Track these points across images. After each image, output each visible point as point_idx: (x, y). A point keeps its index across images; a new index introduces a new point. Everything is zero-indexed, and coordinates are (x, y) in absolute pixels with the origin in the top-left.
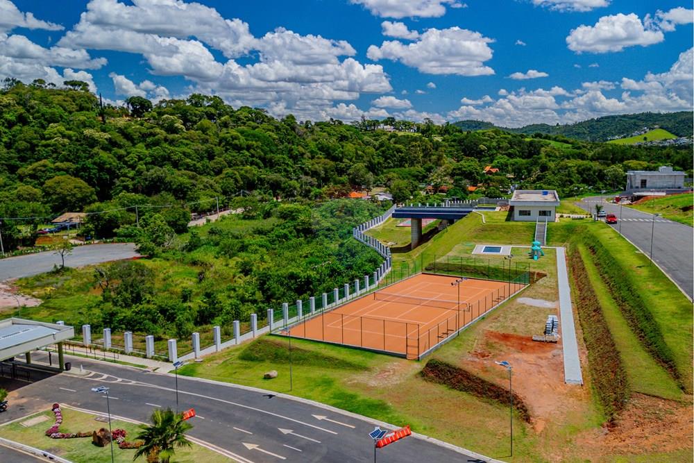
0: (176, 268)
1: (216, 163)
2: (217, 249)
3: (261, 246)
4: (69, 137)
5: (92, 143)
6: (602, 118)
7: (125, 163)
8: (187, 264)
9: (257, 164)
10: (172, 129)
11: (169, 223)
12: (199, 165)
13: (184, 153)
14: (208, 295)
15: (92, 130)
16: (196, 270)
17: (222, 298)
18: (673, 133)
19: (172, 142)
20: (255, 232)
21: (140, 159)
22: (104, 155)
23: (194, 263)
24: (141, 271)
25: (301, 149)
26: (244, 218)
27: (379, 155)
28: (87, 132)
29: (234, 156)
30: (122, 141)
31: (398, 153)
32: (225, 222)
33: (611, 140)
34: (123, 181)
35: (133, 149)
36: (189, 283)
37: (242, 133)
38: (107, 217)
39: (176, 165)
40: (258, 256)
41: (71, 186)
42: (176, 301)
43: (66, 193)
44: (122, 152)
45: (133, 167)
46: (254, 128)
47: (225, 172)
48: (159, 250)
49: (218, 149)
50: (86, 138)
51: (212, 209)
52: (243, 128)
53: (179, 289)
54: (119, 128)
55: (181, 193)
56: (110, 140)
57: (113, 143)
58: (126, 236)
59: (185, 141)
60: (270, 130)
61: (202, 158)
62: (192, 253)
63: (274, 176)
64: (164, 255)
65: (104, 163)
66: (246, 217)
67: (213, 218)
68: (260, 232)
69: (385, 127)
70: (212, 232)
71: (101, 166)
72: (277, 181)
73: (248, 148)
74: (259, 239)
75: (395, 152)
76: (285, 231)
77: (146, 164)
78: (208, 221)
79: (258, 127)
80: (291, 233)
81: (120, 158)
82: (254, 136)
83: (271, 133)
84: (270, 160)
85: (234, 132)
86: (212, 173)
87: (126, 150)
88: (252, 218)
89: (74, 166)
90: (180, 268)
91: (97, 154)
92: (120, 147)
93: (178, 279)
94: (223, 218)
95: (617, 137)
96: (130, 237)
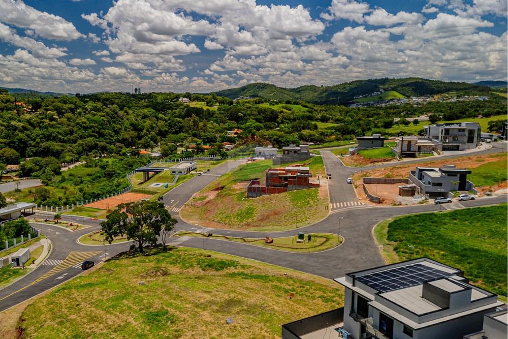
0: (56, 190)
1: (74, 137)
2: (72, 182)
3: (88, 181)
4: (4, 126)
5: (15, 128)
6: (353, 82)
7: (31, 138)
8: (60, 188)
9: (95, 136)
10: (52, 119)
11: (53, 171)
12: (65, 138)
13: (58, 132)
14: (66, 199)
15: (14, 122)
16: (63, 190)
17: (71, 200)
18: (401, 94)
19: (53, 126)
20: (87, 175)
21: (37, 136)
22: (21, 135)
23: (63, 188)
24: (46, 191)
25: (120, 127)
26: (85, 167)
27: (167, 125)
28: (13, 123)
29: (82, 133)
30: (29, 127)
31: (178, 123)
32: (77, 168)
33: (356, 99)
34: (31, 149)
35: (34, 131)
36: (61, 195)
37: (88, 119)
38: (27, 168)
39: (54, 139)
40: (86, 186)
41: (10, 153)
42: (57, 200)
43: (8, 156)
44: (28, 132)
45: (34, 140)
46: (94, 115)
47: (78, 142)
48: (49, 182)
49: (75, 129)
50: (12, 126)
51: (71, 162)
52: (89, 116)
53: (57, 197)
54: (27, 120)
55: (57, 154)
56: (23, 127)
57: (25, 128)
58: (35, 176)
59: (58, 125)
60: (103, 116)
61: (67, 135)
62: (62, 184)
63: (102, 144)
64: (51, 185)
65: (22, 139)
66: (87, 166)
67: (72, 166)
68: (90, 175)
69: (184, 99)
70: (70, 175)
71: (20, 140)
72: (103, 146)
73: (91, 127)
74: (88, 178)
75: (177, 123)
76: (100, 175)
77: (40, 138)
78: (69, 168)
79: (97, 114)
80: (102, 175)
81: (28, 136)
82: (94, 121)
83: (103, 118)
84: (102, 133)
85: (84, 120)
86: (72, 142)
87: (31, 132)
88: (90, 167)
89: (8, 141)
90: (57, 190)
91: (18, 135)
92: (28, 130)
93: (57, 194)
94: (76, 167)
95: (360, 96)
96: (37, 177)
